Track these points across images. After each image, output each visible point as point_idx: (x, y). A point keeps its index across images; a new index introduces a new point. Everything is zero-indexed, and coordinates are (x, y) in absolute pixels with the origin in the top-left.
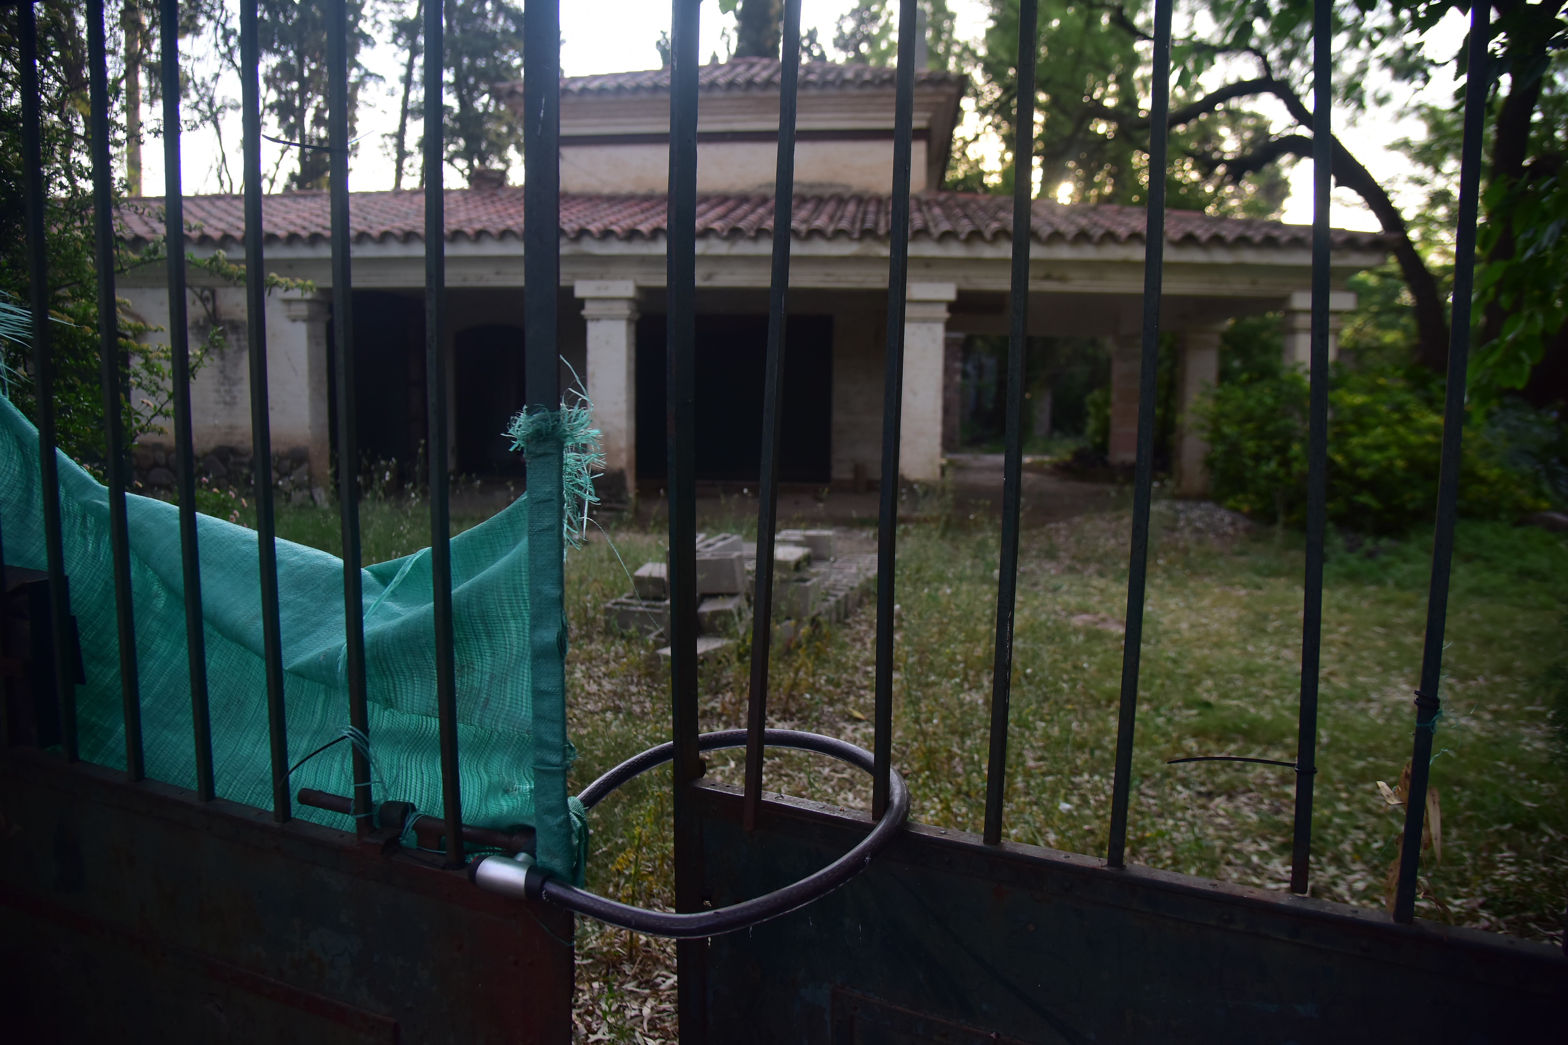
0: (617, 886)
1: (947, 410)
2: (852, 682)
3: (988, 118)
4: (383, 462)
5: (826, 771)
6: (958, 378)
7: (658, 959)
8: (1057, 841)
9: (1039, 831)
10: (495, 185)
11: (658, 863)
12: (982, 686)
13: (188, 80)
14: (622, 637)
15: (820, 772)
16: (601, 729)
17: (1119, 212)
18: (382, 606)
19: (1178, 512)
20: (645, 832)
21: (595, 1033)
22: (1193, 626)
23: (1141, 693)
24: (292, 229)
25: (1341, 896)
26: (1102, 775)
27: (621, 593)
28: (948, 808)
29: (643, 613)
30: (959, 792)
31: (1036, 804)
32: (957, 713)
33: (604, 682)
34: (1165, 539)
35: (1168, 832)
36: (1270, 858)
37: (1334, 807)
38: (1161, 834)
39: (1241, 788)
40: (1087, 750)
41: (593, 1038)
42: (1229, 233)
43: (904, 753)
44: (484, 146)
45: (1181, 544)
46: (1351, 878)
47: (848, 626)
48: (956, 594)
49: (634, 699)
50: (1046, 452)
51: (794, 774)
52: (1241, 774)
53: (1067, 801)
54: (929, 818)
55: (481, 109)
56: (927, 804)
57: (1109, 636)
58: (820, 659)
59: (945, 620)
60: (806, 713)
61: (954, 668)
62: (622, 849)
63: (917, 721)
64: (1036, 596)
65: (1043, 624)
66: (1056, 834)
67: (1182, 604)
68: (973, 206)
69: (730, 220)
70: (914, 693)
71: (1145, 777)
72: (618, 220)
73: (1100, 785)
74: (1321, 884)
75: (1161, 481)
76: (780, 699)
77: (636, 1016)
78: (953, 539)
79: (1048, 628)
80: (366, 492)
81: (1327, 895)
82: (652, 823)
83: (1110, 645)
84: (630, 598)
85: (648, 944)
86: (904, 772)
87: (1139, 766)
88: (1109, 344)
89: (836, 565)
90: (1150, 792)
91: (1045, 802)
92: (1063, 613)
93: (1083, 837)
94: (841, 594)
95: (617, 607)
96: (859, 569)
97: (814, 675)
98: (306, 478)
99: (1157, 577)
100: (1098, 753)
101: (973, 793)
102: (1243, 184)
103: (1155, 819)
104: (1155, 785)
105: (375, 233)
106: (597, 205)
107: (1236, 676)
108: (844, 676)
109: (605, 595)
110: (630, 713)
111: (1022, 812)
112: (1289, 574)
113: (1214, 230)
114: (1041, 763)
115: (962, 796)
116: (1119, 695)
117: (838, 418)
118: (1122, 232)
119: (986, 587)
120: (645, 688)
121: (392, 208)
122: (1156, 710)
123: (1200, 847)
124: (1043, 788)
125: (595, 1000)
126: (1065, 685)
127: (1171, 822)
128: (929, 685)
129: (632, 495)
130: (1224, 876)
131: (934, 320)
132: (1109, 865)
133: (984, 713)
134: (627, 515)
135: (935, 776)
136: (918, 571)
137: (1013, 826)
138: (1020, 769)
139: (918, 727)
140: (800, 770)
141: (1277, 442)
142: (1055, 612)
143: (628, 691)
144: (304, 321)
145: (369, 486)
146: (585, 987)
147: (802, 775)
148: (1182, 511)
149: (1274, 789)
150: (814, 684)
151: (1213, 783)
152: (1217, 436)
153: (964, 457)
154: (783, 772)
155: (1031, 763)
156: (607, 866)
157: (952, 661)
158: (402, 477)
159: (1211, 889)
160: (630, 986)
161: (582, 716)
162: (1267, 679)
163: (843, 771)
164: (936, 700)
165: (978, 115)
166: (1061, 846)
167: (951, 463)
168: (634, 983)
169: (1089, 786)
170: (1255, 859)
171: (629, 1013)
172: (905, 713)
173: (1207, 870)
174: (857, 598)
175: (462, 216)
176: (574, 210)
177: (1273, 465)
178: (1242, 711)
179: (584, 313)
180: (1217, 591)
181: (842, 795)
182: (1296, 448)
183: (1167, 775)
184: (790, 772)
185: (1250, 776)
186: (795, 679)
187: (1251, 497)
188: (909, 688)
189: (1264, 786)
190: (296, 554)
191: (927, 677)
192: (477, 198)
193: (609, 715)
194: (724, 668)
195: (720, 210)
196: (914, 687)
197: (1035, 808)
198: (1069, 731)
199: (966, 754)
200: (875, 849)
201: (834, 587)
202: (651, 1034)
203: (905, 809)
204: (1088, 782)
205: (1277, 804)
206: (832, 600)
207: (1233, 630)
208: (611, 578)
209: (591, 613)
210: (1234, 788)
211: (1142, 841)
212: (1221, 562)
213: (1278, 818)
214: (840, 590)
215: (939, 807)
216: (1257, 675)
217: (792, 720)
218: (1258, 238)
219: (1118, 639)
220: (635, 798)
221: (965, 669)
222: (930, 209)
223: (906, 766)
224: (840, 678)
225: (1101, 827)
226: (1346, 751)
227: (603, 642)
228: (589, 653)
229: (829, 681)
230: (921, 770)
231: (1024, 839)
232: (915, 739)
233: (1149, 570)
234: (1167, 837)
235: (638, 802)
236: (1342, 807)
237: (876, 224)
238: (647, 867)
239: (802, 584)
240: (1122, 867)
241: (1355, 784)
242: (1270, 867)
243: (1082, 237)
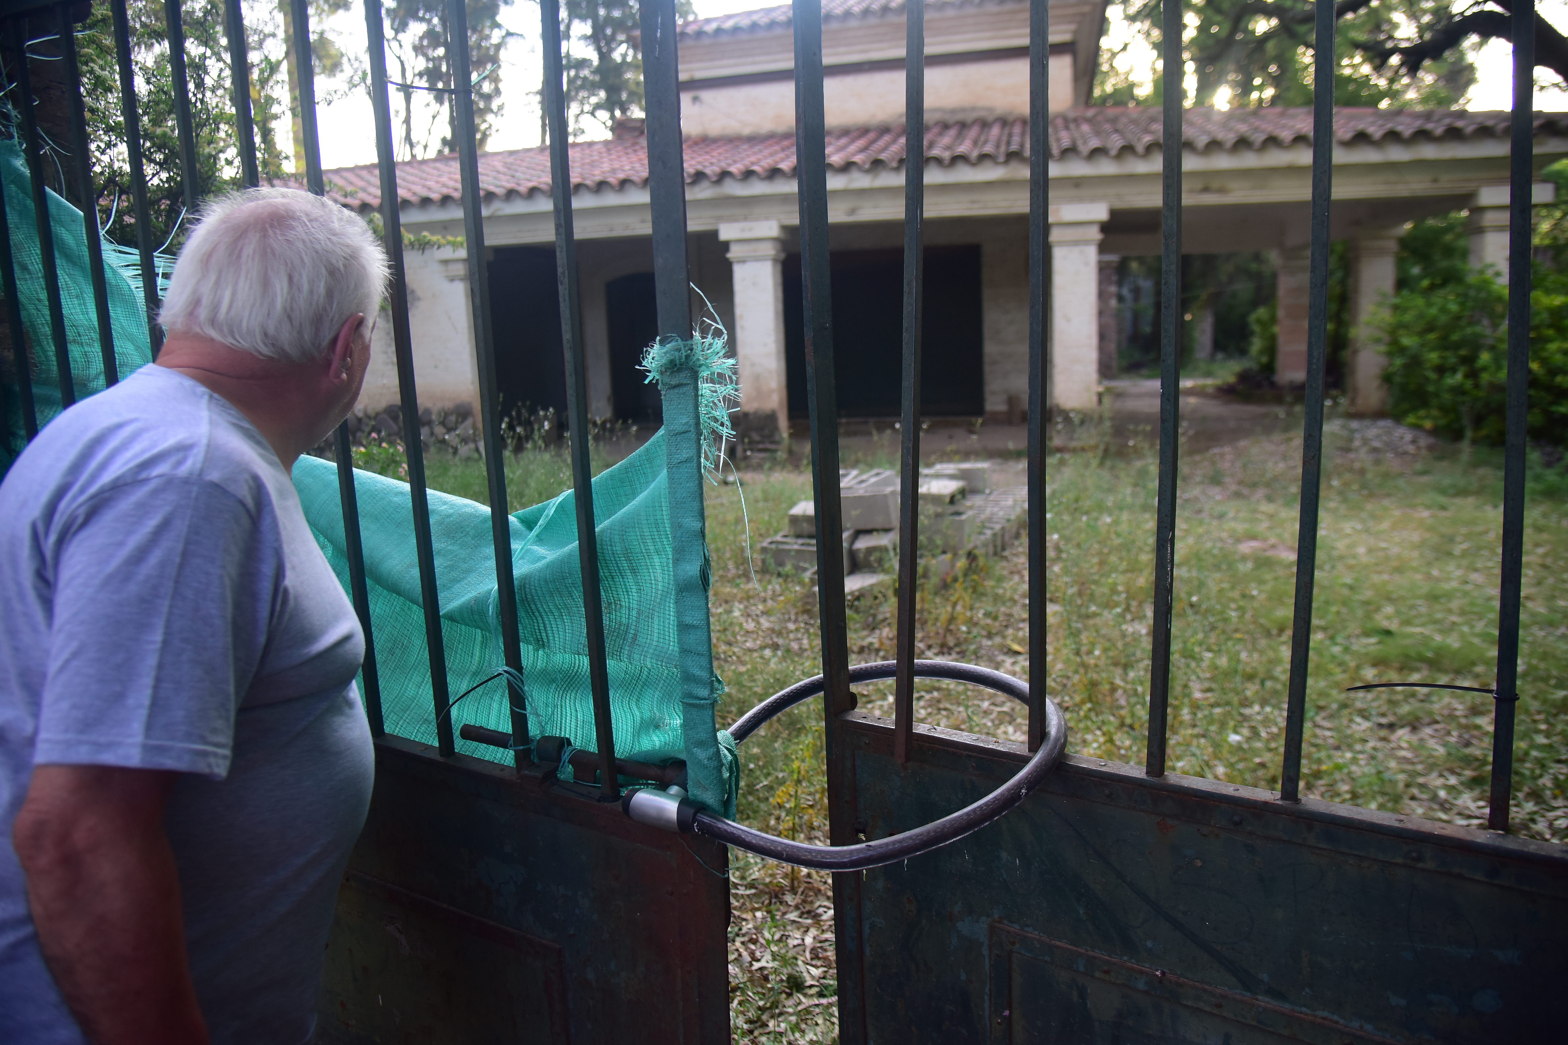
0: (778, 819)
1: (1102, 336)
2: (1010, 615)
3: (1138, 25)
4: (542, 413)
5: (985, 705)
6: (1113, 303)
7: (819, 890)
8: (1226, 774)
9: (1207, 764)
10: (636, 134)
11: (818, 796)
12: (1145, 616)
13: (342, 55)
14: (779, 575)
15: (979, 706)
16: (760, 667)
17: (1282, 115)
18: (528, 551)
19: (1353, 431)
20: (804, 767)
21: (758, 960)
22: (1370, 551)
23: (1315, 622)
24: (445, 191)
25: (1540, 834)
26: (1274, 707)
27: (776, 532)
28: (1111, 741)
29: (797, 551)
30: (1122, 725)
31: (1203, 736)
32: (1120, 645)
33: (763, 620)
34: (1339, 461)
35: (1345, 765)
36: (1460, 793)
37: (1532, 739)
38: (1338, 768)
39: (1427, 720)
40: (1257, 681)
41: (756, 965)
42: (1406, 128)
43: (1065, 686)
44: (624, 96)
45: (1357, 465)
46: (1551, 815)
47: (1005, 558)
48: (1116, 522)
49: (792, 636)
50: (1208, 374)
51: (953, 708)
52: (1427, 706)
53: (1236, 732)
54: (1092, 751)
55: (619, 60)
56: (1089, 737)
57: (1279, 563)
58: (977, 592)
59: (1106, 551)
60: (964, 647)
61: (1115, 598)
62: (782, 782)
63: (1078, 653)
64: (1201, 523)
65: (1208, 552)
66: (1225, 766)
67: (1359, 526)
68: (1124, 120)
69: (872, 153)
70: (1074, 625)
71: (1320, 708)
72: (759, 160)
73: (1271, 717)
74: (1517, 821)
75: (1334, 399)
76: (937, 633)
77: (799, 945)
78: (1112, 468)
79: (1214, 556)
80: (527, 441)
81: (1524, 832)
82: (811, 757)
83: (1281, 572)
84: (785, 536)
85: (809, 875)
86: (1066, 705)
87: (1314, 697)
88: (1274, 257)
89: (992, 498)
90: (1326, 724)
91: (1213, 735)
92: (1230, 541)
93: (1254, 771)
94: (998, 527)
95: (773, 546)
96: (1015, 501)
97: (971, 609)
98: (471, 432)
99: (1331, 500)
100: (1269, 684)
101: (1137, 726)
102: (1420, 74)
103: (1333, 752)
104: (1331, 717)
105: (523, 189)
106: (737, 147)
107: (1419, 602)
108: (1003, 609)
109: (761, 535)
110: (788, 650)
111: (1188, 745)
112: (1479, 492)
113: (1389, 126)
114: (1209, 695)
115: (1126, 729)
116: (1291, 623)
117: (990, 348)
118: (1286, 135)
119: (1147, 516)
120: (802, 625)
121: (538, 165)
122: (1332, 638)
123: (1383, 781)
124: (1210, 720)
125: (758, 929)
126: (1233, 614)
127: (1349, 755)
128: (1088, 617)
129: (785, 435)
130: (1408, 811)
131: (1086, 242)
132: (1282, 798)
133: (1147, 644)
134: (781, 455)
135: (1096, 709)
136: (1077, 500)
137: (1179, 758)
138: (1186, 700)
139: (1078, 659)
140: (959, 704)
141: (1463, 352)
142: (1221, 540)
143: (786, 628)
144: (462, 280)
145: (529, 437)
146: (748, 916)
147: (961, 709)
148: (1356, 430)
149: (1463, 721)
150: (971, 618)
151: (1395, 714)
152: (1396, 348)
153: (1123, 384)
154: (942, 706)
155: (1198, 695)
156: (767, 799)
157: (1114, 591)
158: (560, 426)
159: (1397, 824)
160: (793, 916)
161: (740, 654)
162: (1455, 605)
163: (1003, 704)
164: (1097, 631)
165: (1126, 23)
166: (1230, 779)
167: (1108, 390)
168: (797, 913)
169: (1259, 718)
170: (1442, 794)
171: (792, 942)
172: (1065, 645)
173: (1390, 805)
174: (1014, 530)
175: (606, 167)
176: (714, 154)
177: (1459, 377)
178: (1427, 639)
179: (729, 255)
180: (1397, 513)
181: (1002, 728)
182: (1485, 357)
183: (1344, 706)
184: (948, 706)
185: (1436, 707)
186: (952, 613)
187: (1435, 412)
188: (1069, 620)
189: (1452, 717)
190: (445, 503)
191: (1087, 607)
192: (620, 148)
193: (768, 653)
194: (880, 604)
195: (861, 143)
196: (1075, 618)
197: (1202, 741)
198: (1238, 661)
199: (1129, 686)
200: (1031, 782)
201: (990, 519)
202: (814, 962)
203: (1062, 744)
204: (1258, 713)
205: (1466, 736)
206: (989, 533)
207: (1415, 554)
208: (766, 518)
209: (748, 553)
210: (1418, 719)
211: (1317, 775)
212: (1401, 482)
213: (1468, 751)
214: (997, 523)
215: (1102, 739)
216: (1442, 600)
217: (950, 654)
218: (1439, 131)
219: (1290, 565)
220: (794, 733)
221: (1127, 598)
222: (1078, 126)
223: (1067, 698)
224: (998, 611)
225: (1275, 761)
226: (1545, 679)
227: (760, 581)
228: (747, 592)
229: (987, 615)
230: (1083, 702)
231: (1191, 772)
232: (1076, 672)
233: (1322, 494)
234: (1345, 771)
235: (797, 736)
236: (1541, 740)
237: (1022, 145)
238: (806, 800)
239: (957, 518)
240: (1297, 801)
241: (1555, 716)
242: (1459, 802)
243: (1242, 144)
